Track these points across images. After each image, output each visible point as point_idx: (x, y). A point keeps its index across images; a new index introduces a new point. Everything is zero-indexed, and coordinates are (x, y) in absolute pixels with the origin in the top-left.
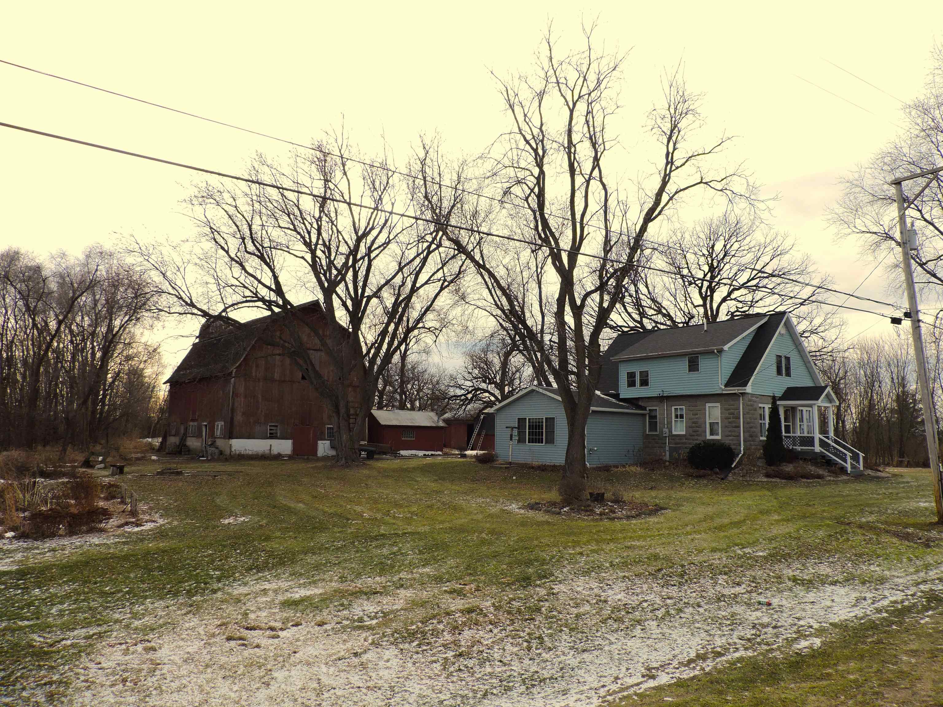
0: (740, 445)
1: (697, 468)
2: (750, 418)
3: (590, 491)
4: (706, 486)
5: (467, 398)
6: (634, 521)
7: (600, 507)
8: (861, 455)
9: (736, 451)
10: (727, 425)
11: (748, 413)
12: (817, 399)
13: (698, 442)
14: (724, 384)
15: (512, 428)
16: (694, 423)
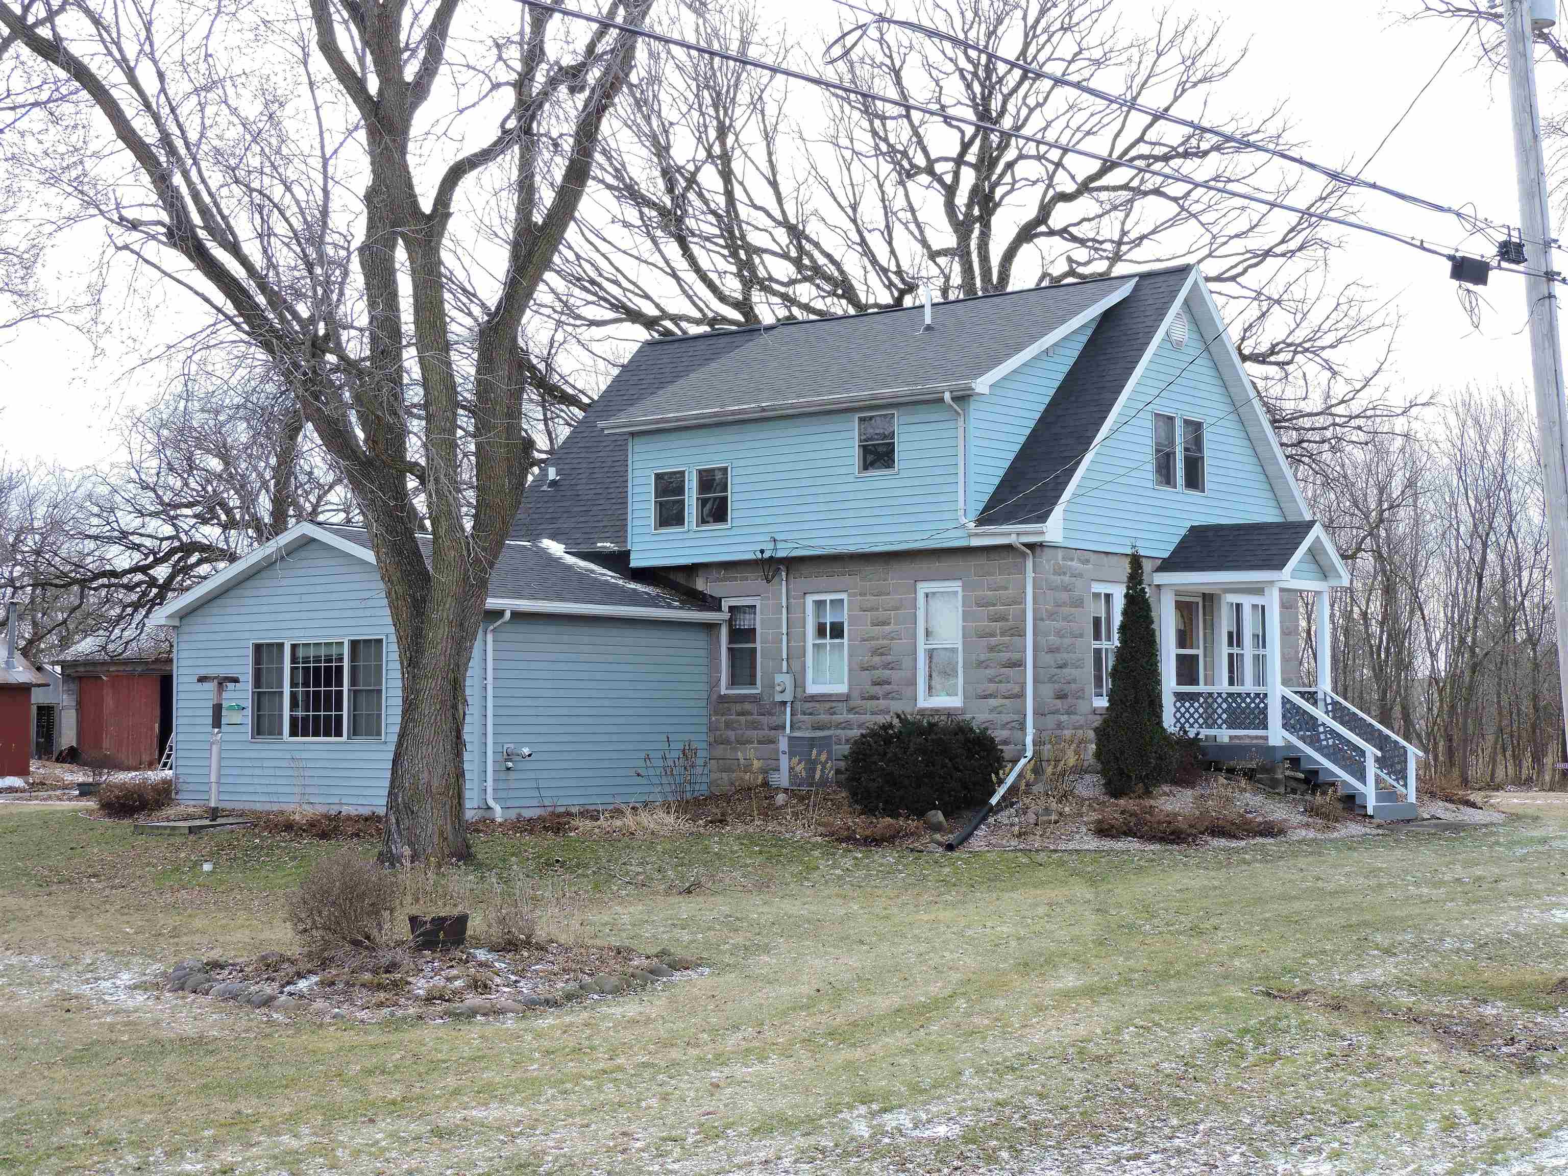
0: (1022, 727)
1: (869, 810)
2: (1059, 634)
3: (415, 911)
4: (890, 872)
5: (153, 582)
6: (548, 1021)
7: (436, 972)
8: (1414, 753)
9: (1008, 751)
10: (983, 657)
11: (1051, 615)
12: (1280, 566)
13: (882, 719)
14: (973, 515)
15: (223, 681)
16: (876, 652)
